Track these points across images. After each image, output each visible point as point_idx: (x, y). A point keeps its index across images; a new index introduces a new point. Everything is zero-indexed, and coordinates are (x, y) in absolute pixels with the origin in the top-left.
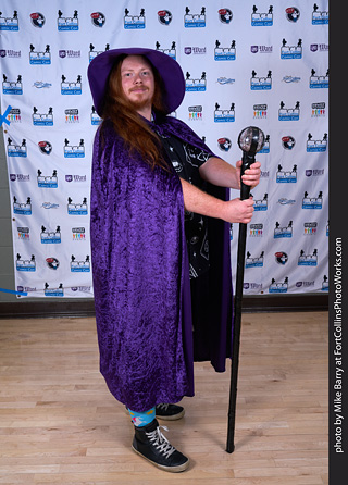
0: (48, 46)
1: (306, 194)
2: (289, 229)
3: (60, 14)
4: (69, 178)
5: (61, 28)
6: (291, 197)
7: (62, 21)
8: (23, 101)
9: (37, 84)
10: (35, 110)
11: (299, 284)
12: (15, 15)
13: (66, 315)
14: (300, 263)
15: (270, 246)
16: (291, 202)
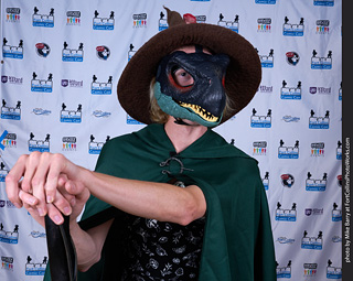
0: (51, 75)
1: (306, 233)
2: (288, 269)
3: (66, 45)
5: (66, 58)
6: (290, 236)
7: (67, 52)
8: (21, 127)
9: (36, 111)
10: (32, 136)
12: (21, 44)
16: (290, 241)
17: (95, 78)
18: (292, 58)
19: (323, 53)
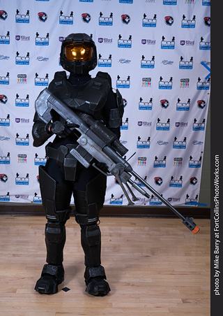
0: (8, 32)
1: (176, 139)
2: (164, 162)
3: (18, 12)
4: (18, 120)
5: (18, 21)
6: (166, 140)
7: (19, 17)
11: (170, 199)
13: (11, 214)
14: (171, 185)
15: (151, 172)
16: (165, 143)
17: (37, 35)
18: (169, 21)
19: (189, 17)
